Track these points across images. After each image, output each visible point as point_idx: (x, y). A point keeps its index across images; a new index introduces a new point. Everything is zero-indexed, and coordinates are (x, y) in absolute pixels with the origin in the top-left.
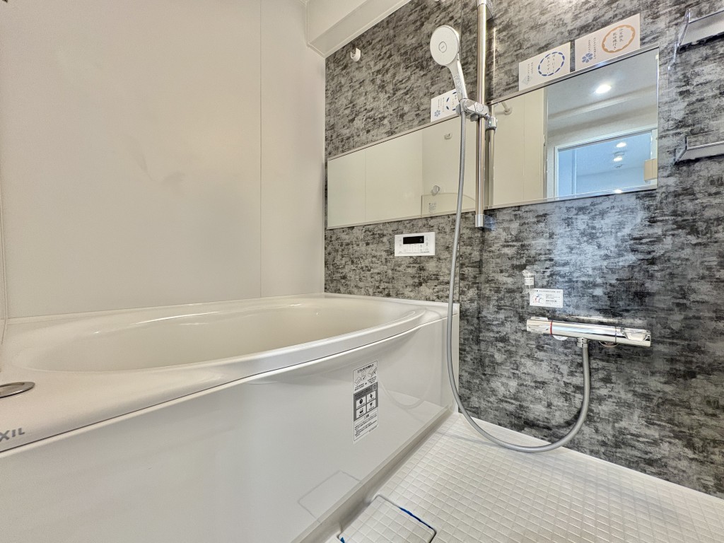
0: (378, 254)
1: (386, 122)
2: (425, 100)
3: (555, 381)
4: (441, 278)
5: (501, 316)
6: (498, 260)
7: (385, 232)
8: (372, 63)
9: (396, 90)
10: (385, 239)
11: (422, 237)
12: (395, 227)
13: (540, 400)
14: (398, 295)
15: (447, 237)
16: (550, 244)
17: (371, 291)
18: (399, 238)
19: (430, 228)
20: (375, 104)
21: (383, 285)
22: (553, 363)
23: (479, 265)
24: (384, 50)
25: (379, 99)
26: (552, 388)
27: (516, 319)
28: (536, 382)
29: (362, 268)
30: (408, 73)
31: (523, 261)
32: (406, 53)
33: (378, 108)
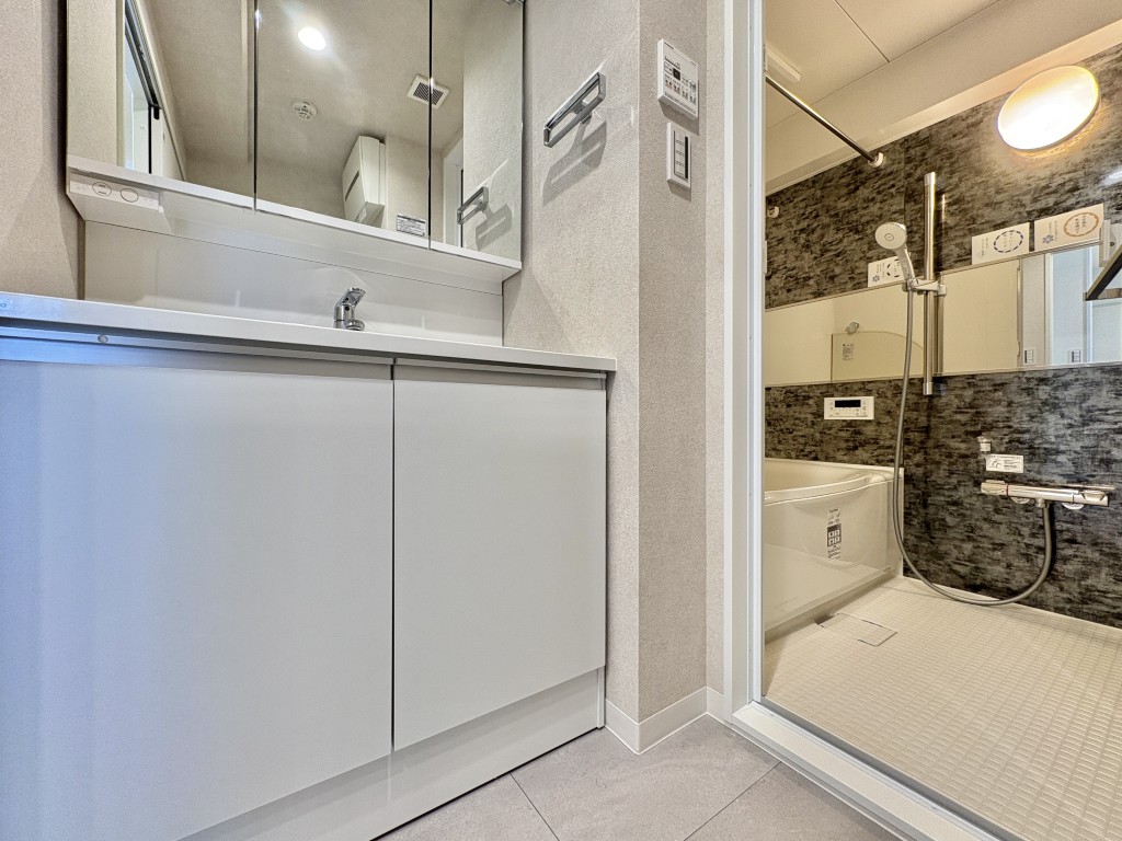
0: (803, 416)
1: (811, 282)
2: (862, 263)
3: (1014, 543)
4: (882, 443)
5: (954, 480)
6: (950, 426)
7: (811, 394)
8: (794, 222)
9: (824, 252)
10: (811, 402)
11: (859, 401)
12: (823, 390)
13: (997, 562)
14: (827, 459)
15: (889, 401)
16: (1009, 412)
17: (793, 454)
18: (829, 402)
19: (868, 393)
20: (798, 264)
21: (808, 449)
22: (1014, 525)
23: (927, 430)
24: (809, 210)
25: (803, 259)
26: (1012, 550)
27: (970, 483)
28: (993, 544)
29: (781, 430)
30: (840, 235)
31: (979, 428)
32: (837, 215)
33: (803, 268)
